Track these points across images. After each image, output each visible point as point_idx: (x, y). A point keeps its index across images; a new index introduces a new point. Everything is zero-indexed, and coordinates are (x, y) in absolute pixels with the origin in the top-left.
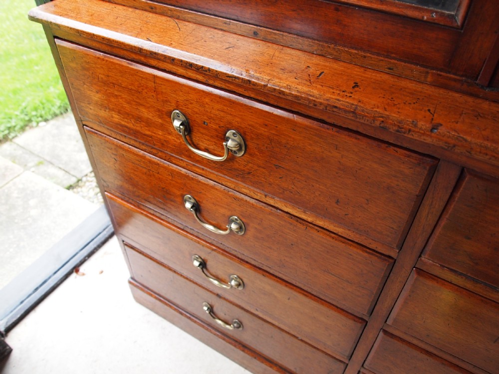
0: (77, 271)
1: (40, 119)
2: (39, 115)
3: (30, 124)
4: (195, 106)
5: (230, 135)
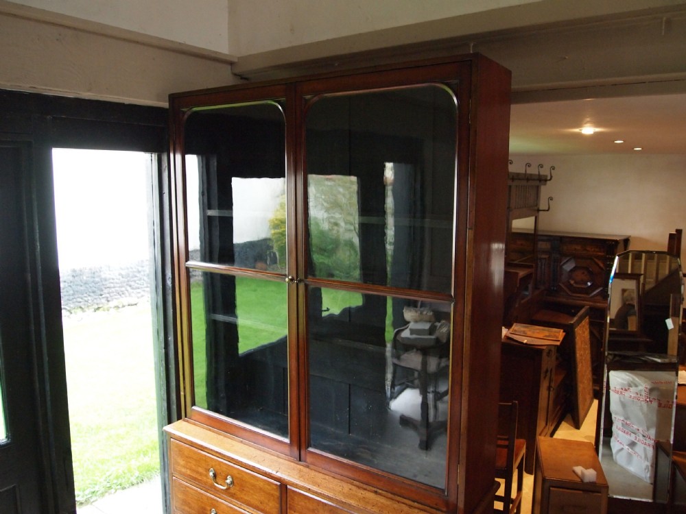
1: (119, 487)
2: (119, 483)
3: (110, 491)
4: (218, 467)
5: (228, 477)
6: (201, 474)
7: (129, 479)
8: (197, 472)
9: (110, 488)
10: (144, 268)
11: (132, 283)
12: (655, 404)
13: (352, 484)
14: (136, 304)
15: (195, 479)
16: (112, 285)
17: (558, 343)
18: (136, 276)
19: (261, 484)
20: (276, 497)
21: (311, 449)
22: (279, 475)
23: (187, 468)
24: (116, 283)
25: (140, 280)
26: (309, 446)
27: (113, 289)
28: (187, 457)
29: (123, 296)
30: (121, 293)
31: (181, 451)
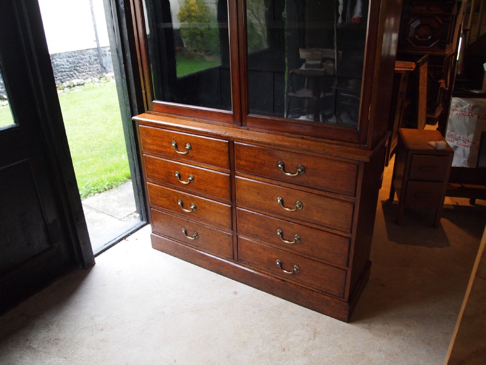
0: (125, 239)
1: (96, 191)
2: (96, 189)
4: (178, 139)
5: (187, 145)
6: (165, 147)
7: (102, 186)
8: (162, 146)
9: (90, 192)
10: (85, 57)
11: (78, 68)
12: (475, 117)
13: (284, 135)
14: (83, 84)
15: (161, 152)
16: (63, 70)
17: (413, 70)
18: (80, 63)
19: (214, 145)
20: (225, 151)
21: (251, 115)
22: (227, 134)
23: (154, 145)
24: (66, 68)
25: (84, 65)
26: (248, 113)
27: (65, 73)
28: (153, 136)
29: (72, 78)
30: (71, 76)
31: (147, 132)
